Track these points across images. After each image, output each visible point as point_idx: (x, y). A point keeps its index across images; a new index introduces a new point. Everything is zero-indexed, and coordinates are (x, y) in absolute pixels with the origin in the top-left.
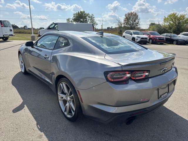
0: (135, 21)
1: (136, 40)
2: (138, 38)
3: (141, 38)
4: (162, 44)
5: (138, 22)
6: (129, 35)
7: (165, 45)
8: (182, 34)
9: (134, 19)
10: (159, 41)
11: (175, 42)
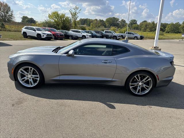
0: (7, 13)
1: (42, 36)
2: (43, 34)
3: (47, 34)
4: (61, 39)
5: (12, 14)
6: (32, 31)
7: (64, 40)
8: (71, 31)
9: (6, 11)
10: (60, 37)
11: (70, 38)
